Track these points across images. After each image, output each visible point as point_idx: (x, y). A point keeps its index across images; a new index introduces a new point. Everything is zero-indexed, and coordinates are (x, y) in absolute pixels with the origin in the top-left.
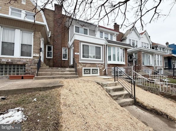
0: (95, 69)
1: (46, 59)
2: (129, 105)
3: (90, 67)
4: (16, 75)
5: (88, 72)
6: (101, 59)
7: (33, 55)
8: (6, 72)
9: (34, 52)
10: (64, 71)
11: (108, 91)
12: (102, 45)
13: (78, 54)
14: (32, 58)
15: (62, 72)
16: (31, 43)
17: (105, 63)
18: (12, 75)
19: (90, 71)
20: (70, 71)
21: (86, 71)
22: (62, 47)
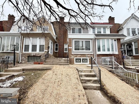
0: (85, 59)
1: (55, 52)
2: (95, 89)
3: (80, 57)
4: (37, 62)
5: (79, 61)
7: (45, 51)
8: (33, 60)
9: (46, 49)
10: (61, 60)
11: (81, 76)
12: (92, 39)
13: (71, 48)
14: (44, 52)
15: (59, 60)
16: (44, 44)
17: (94, 53)
18: (35, 62)
19: (81, 61)
20: (65, 60)
21: (78, 60)
22: (64, 44)
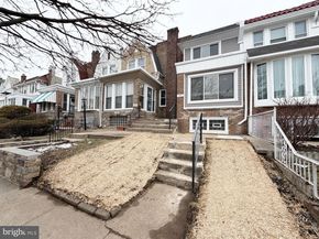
0: (219, 121)
1: (160, 108)
3: (205, 116)
6: (236, 98)
10: (159, 124)
13: (182, 95)
16: (132, 93)
17: (244, 106)
19: (205, 125)
